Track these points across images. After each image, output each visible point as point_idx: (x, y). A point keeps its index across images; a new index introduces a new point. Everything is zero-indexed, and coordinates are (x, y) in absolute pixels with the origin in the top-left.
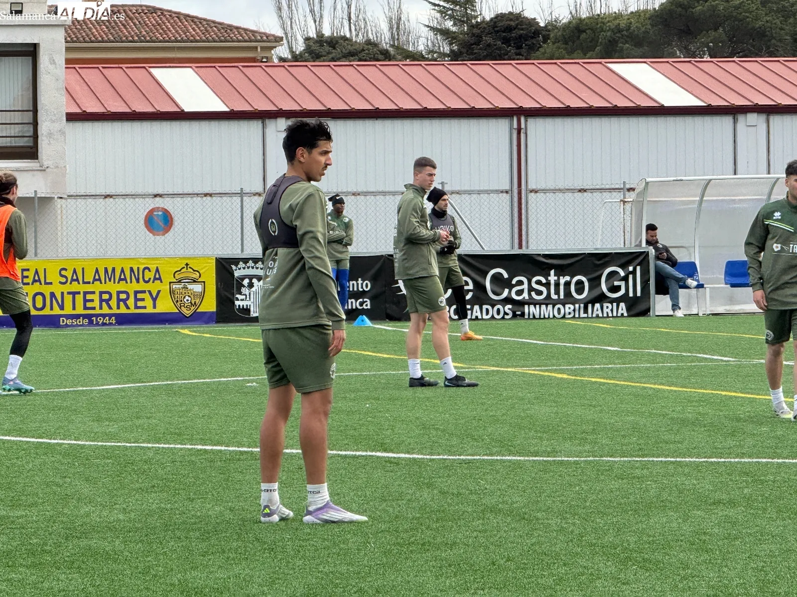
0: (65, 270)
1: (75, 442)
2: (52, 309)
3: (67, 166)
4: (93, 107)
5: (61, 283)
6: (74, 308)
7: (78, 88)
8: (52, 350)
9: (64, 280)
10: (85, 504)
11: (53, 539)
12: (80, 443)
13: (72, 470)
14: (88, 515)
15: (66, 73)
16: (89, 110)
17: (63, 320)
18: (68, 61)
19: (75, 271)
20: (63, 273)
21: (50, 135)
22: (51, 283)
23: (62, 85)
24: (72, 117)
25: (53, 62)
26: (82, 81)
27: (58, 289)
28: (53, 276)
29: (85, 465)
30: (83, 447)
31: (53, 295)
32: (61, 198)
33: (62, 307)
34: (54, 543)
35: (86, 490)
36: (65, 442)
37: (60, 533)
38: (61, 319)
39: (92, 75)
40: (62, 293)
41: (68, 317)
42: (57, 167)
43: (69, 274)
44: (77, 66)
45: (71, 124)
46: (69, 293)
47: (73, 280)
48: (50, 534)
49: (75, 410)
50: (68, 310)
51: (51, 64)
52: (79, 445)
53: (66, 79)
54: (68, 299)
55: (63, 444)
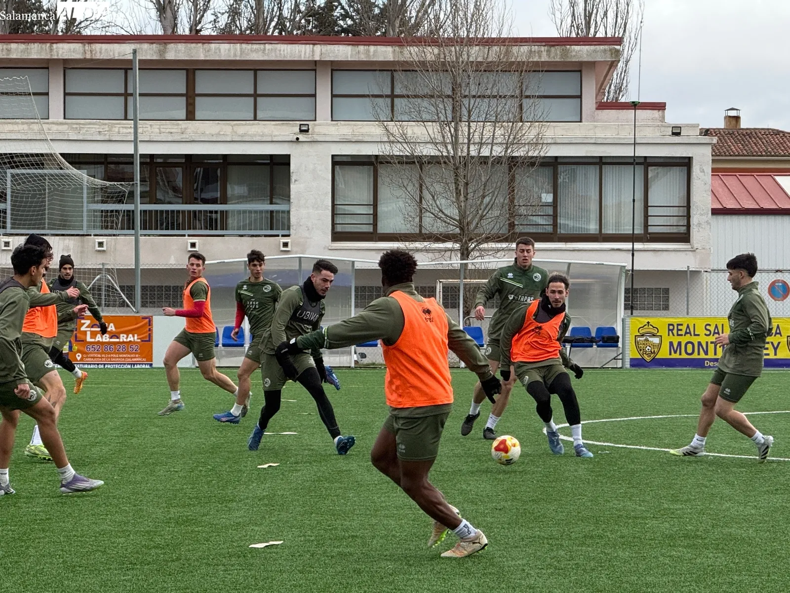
0: (709, 325)
1: (718, 455)
2: (699, 354)
3: (712, 248)
4: (731, 205)
5: (706, 335)
6: (715, 354)
7: (720, 190)
8: (699, 385)
9: (708, 333)
10: (726, 501)
11: (703, 527)
12: (722, 455)
13: (716, 476)
14: (728, 509)
15: (712, 179)
16: (729, 206)
17: (707, 363)
18: (713, 170)
19: (716, 326)
20: (708, 327)
21: (699, 224)
22: (698, 335)
23: (708, 187)
24: (715, 212)
25: (703, 171)
26: (723, 185)
27: (703, 339)
28: (701, 330)
29: (725, 472)
30: (724, 458)
31: (700, 344)
32: (706, 271)
33: (706, 353)
34: (704, 530)
35: (727, 491)
36: (711, 454)
37: (708, 522)
38: (706, 362)
39: (731, 181)
40: (707, 343)
41: (711, 360)
42: (704, 249)
43: (712, 328)
44: (720, 174)
45: (714, 217)
46: (712, 343)
47: (715, 333)
48: (701, 523)
49: (717, 431)
50: (711, 355)
51: (701, 172)
52: (720, 457)
53: (712, 184)
54: (711, 347)
55: (709, 455)
